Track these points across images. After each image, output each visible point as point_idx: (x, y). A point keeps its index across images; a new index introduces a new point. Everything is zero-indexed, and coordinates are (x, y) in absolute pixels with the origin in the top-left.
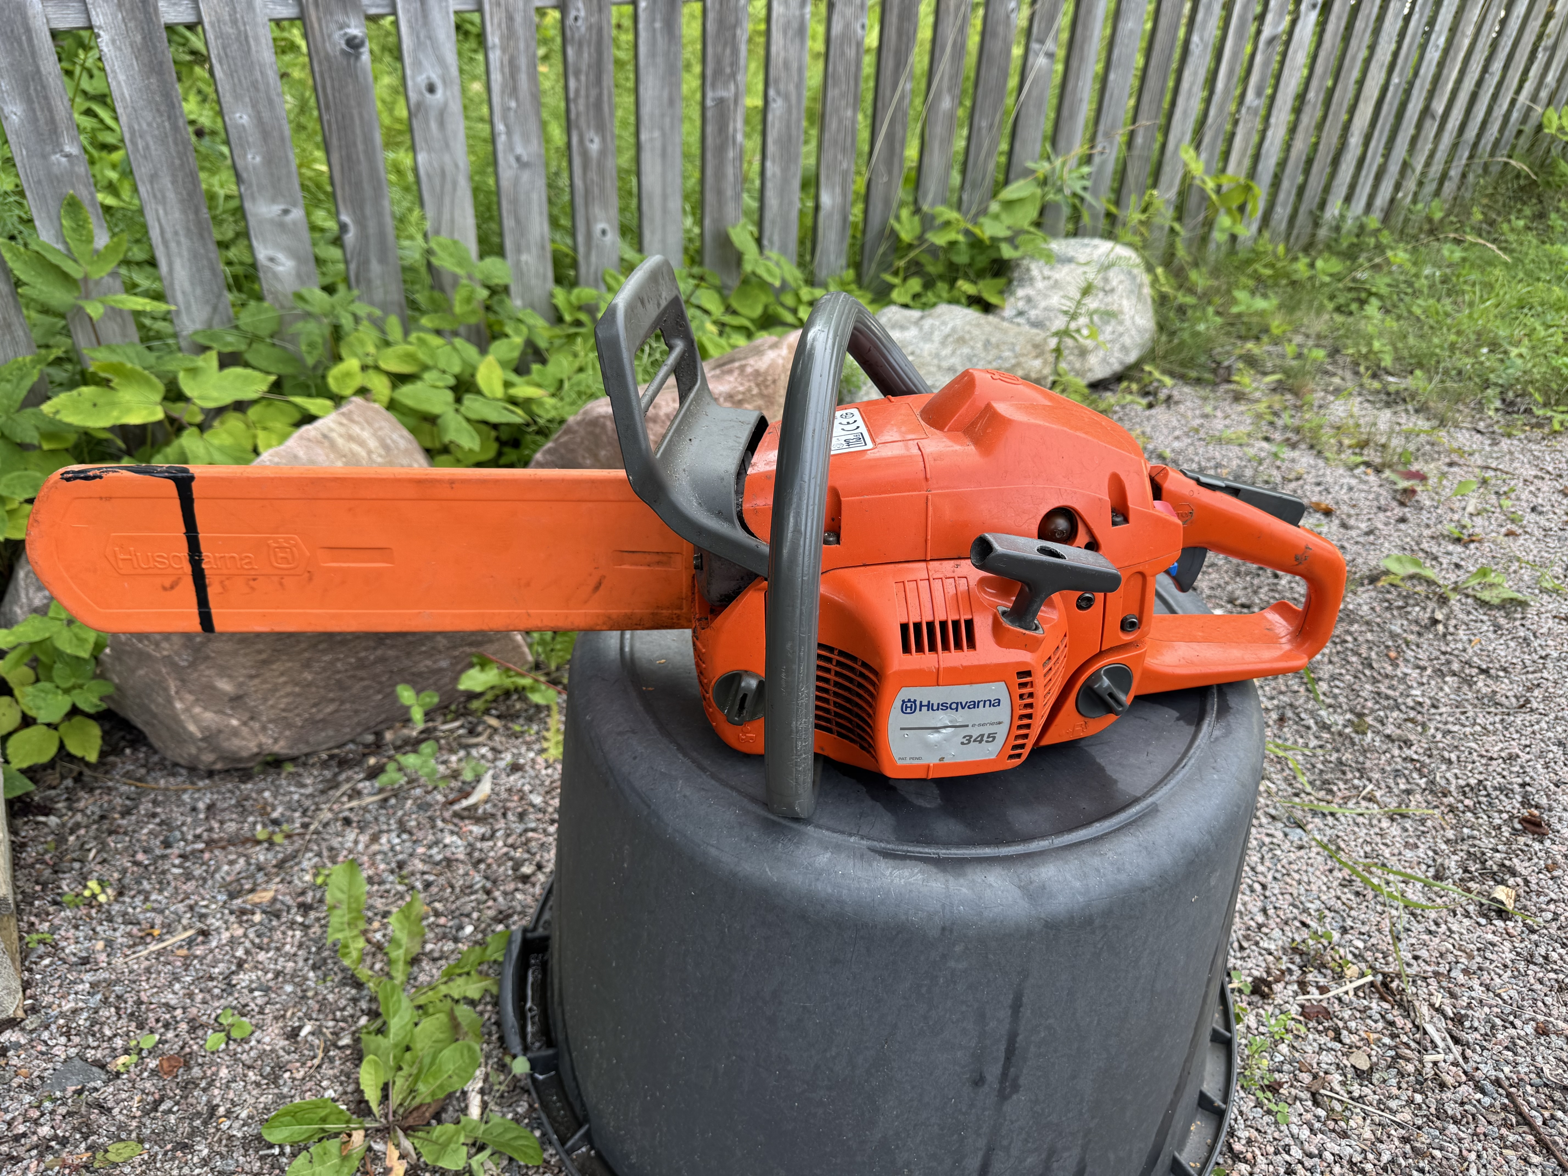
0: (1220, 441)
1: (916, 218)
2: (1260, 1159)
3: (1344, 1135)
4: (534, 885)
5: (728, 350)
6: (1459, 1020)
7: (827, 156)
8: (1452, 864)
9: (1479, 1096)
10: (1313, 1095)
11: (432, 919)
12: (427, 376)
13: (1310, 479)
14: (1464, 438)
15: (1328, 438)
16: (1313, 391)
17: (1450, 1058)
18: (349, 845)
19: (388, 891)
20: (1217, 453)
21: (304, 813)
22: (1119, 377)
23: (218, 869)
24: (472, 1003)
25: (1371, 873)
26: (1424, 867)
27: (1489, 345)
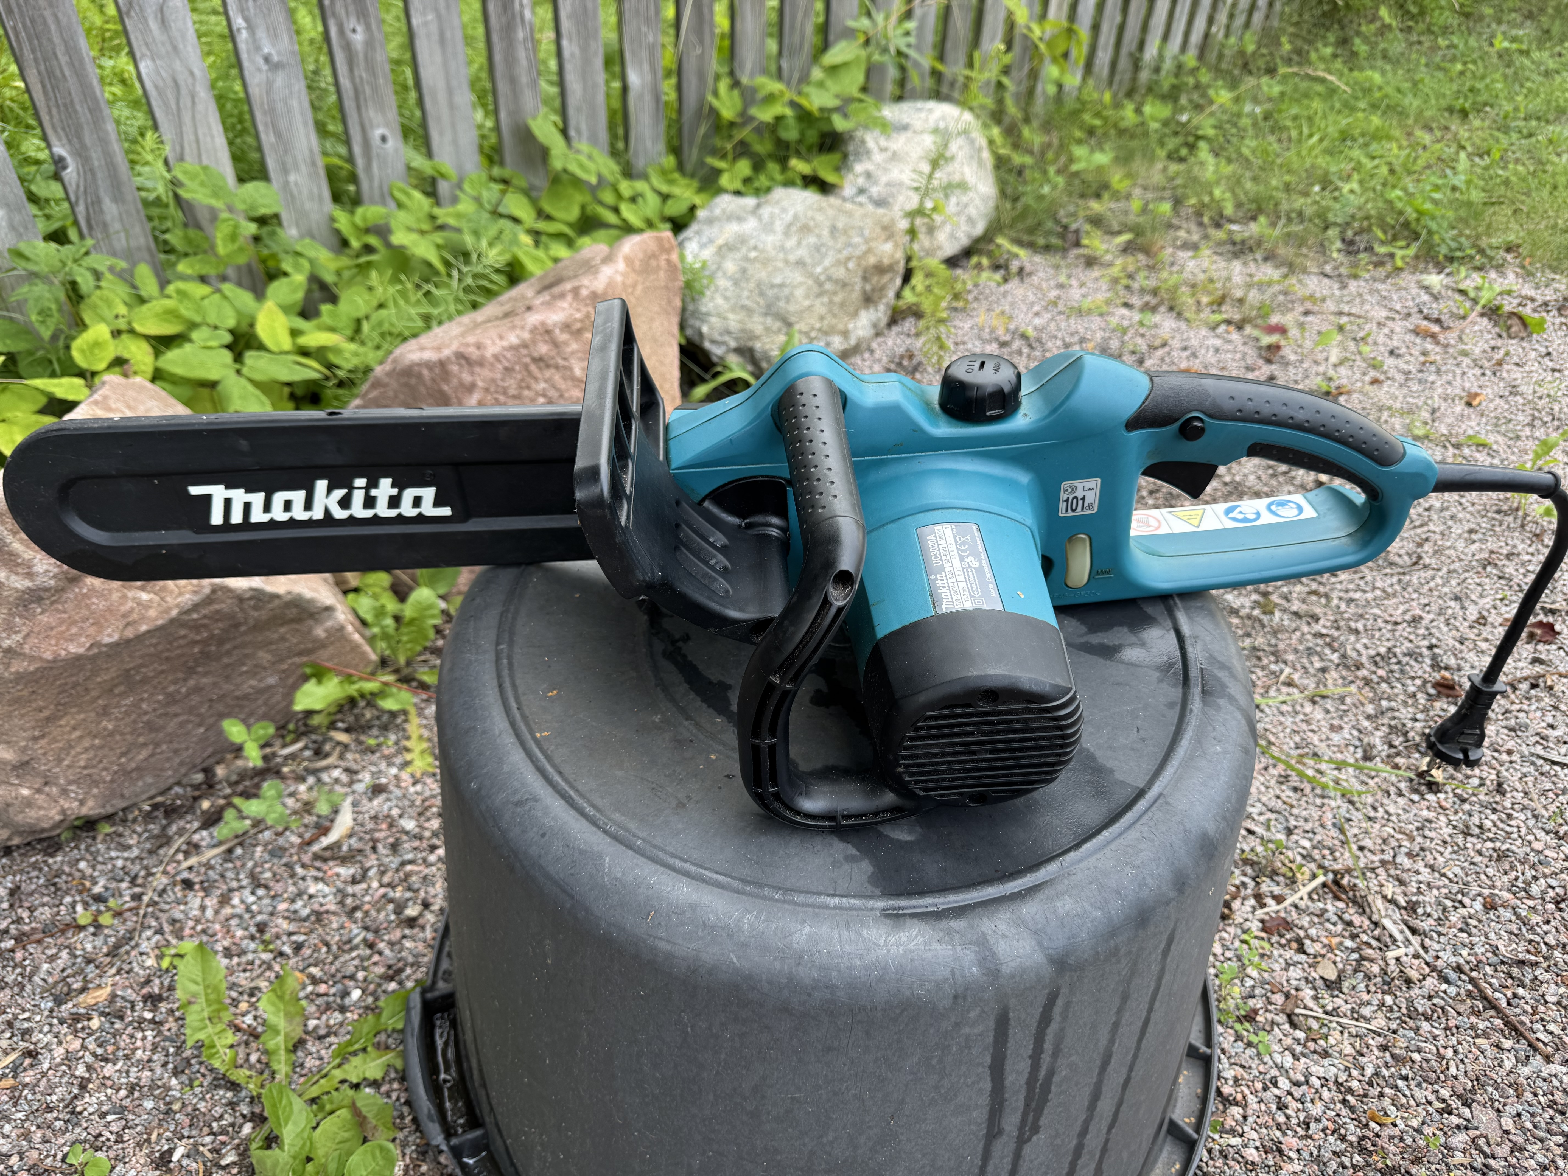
0: (1080, 312)
1: (736, 93)
2: (1251, 1099)
3: (1325, 1054)
4: (423, 928)
5: (550, 264)
6: (1412, 908)
7: (630, 30)
8: (1377, 739)
9: (1444, 986)
10: (1289, 1016)
11: (310, 988)
12: (195, 335)
13: (1176, 343)
14: (1314, 284)
15: (1185, 298)
16: (1163, 247)
17: (1411, 951)
18: (196, 913)
19: (252, 963)
20: (1078, 325)
21: (133, 882)
22: (968, 253)
23: (36, 969)
24: (375, 1084)
25: (1304, 764)
26: (1352, 749)
27: (1319, 182)
